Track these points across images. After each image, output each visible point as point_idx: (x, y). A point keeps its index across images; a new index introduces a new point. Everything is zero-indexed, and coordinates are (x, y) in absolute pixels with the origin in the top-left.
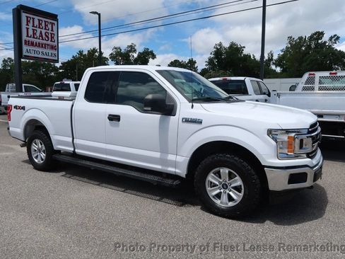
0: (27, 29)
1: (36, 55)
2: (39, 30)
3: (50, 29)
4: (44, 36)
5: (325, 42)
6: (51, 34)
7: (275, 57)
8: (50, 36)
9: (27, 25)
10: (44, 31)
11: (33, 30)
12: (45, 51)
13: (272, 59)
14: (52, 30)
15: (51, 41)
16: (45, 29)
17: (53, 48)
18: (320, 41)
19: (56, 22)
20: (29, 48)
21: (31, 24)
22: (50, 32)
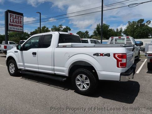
0: (11, 19)
1: (14, 30)
2: (15, 20)
3: (20, 19)
4: (17, 22)
6: (20, 21)
8: (20, 22)
9: (11, 18)
10: (17, 20)
11: (13, 20)
12: (17, 28)
14: (21, 20)
15: (20, 24)
16: (18, 19)
17: (21, 26)
19: (22, 17)
20: (11, 27)
21: (12, 17)
22: (20, 20)
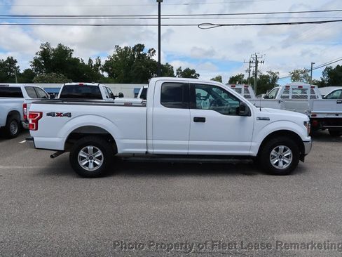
5: (145, 54)
7: (103, 63)
13: (100, 65)
18: (141, 53)
